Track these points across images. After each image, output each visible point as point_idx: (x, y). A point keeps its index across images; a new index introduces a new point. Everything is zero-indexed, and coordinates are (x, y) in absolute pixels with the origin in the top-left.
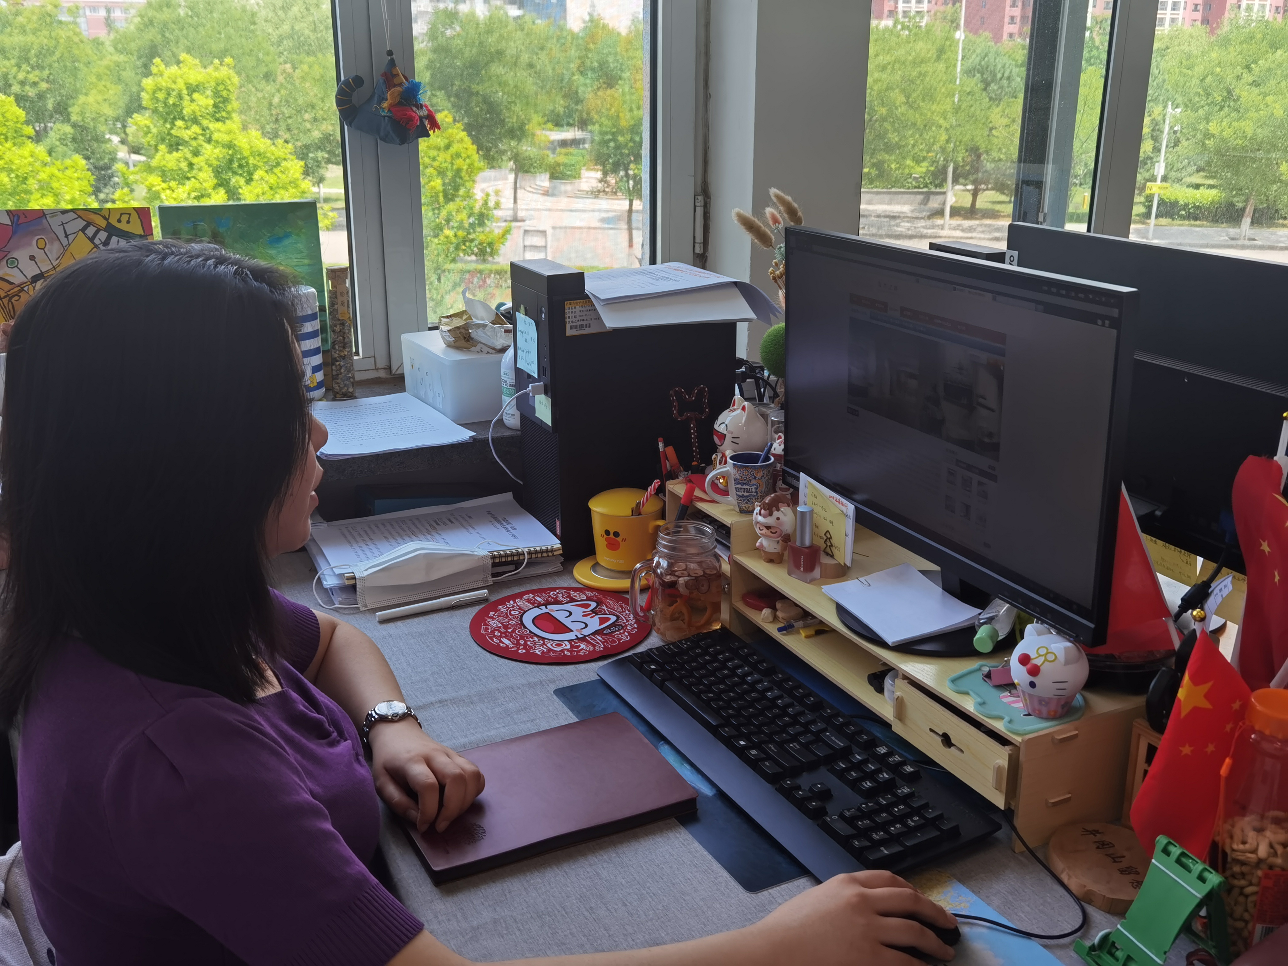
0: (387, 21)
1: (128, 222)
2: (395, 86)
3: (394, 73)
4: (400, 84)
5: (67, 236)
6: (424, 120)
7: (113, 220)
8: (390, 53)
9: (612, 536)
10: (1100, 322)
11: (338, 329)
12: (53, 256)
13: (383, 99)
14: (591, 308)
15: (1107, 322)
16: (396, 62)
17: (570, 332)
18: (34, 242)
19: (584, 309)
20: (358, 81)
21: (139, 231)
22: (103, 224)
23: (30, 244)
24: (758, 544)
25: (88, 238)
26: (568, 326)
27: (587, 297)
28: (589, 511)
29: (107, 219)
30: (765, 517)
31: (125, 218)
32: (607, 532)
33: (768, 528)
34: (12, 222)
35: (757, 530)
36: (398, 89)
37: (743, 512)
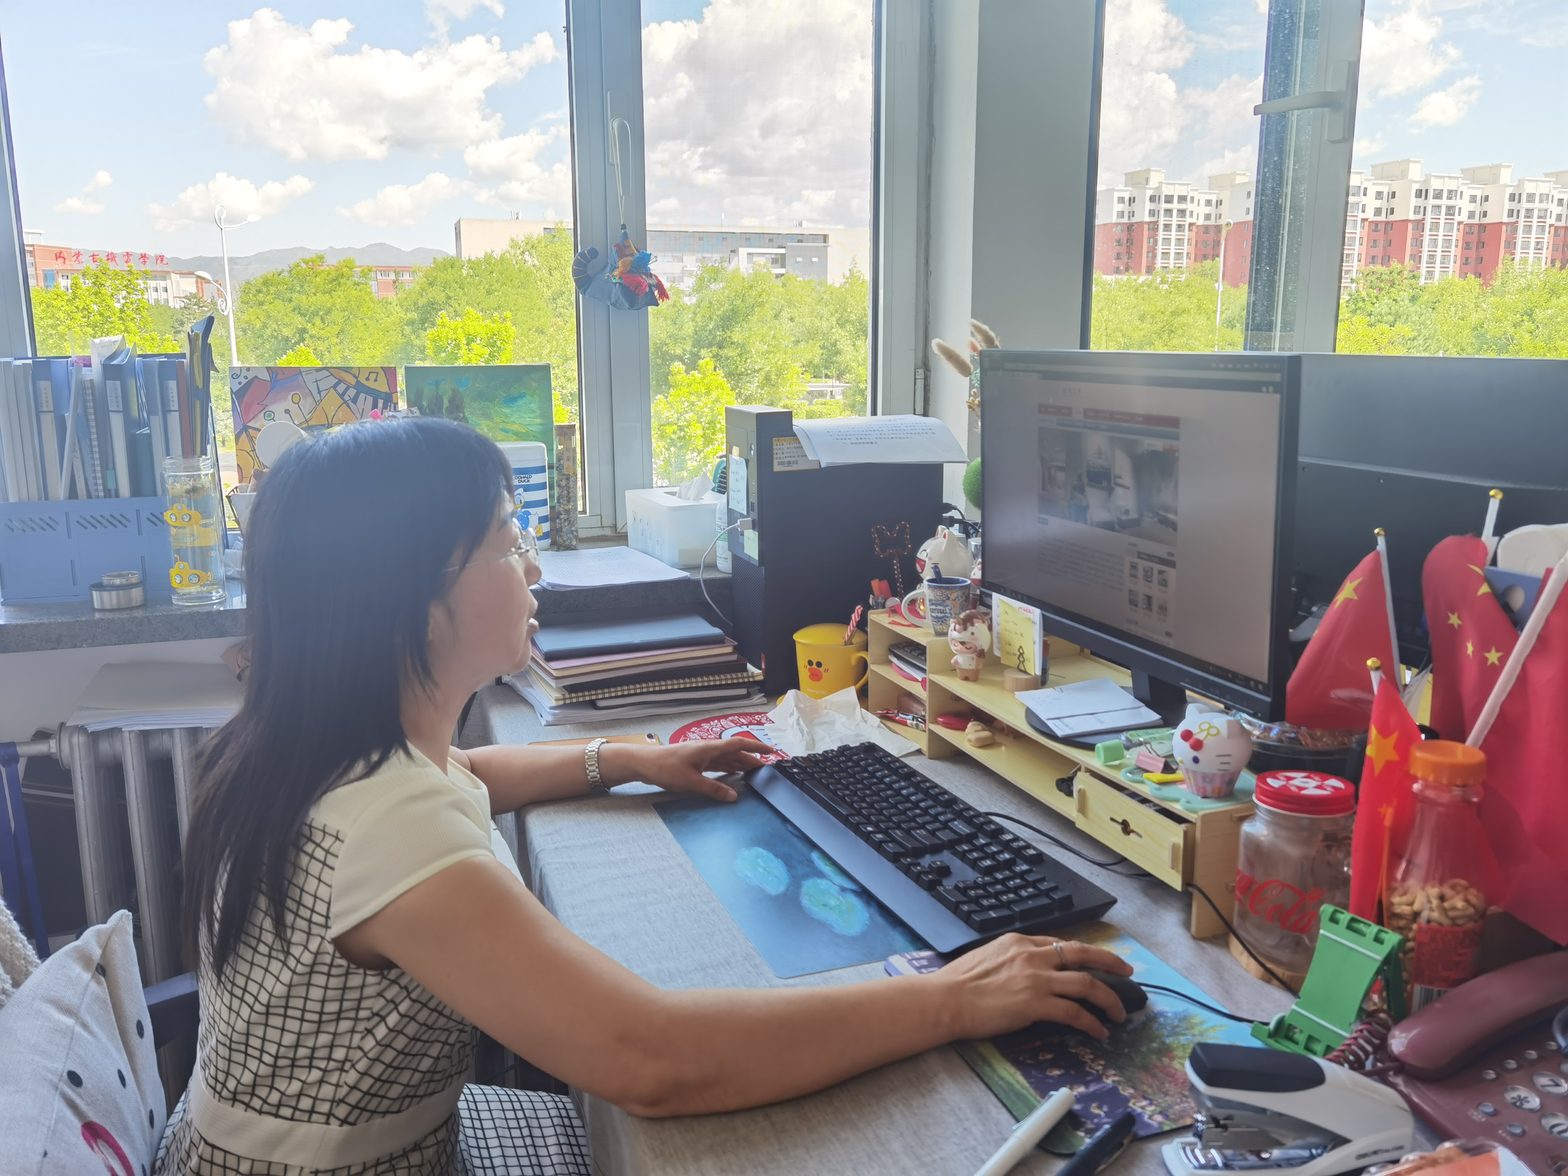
0: (621, 197)
1: (376, 380)
2: (627, 256)
3: (626, 244)
4: (632, 255)
5: (319, 392)
6: (653, 288)
7: (362, 379)
8: (624, 227)
9: (814, 666)
10: (1264, 389)
11: (564, 483)
12: (306, 411)
13: (614, 268)
14: (798, 445)
15: (1271, 388)
16: (629, 235)
17: (777, 468)
18: (290, 397)
19: (791, 446)
20: (594, 253)
21: (385, 389)
22: (353, 381)
23: (286, 399)
24: (952, 661)
25: (339, 394)
26: (775, 462)
27: (794, 435)
28: (793, 643)
29: (357, 378)
30: (959, 632)
31: (373, 376)
32: (810, 663)
33: (963, 643)
34: (271, 379)
35: (953, 648)
36: (630, 258)
37: (939, 634)
